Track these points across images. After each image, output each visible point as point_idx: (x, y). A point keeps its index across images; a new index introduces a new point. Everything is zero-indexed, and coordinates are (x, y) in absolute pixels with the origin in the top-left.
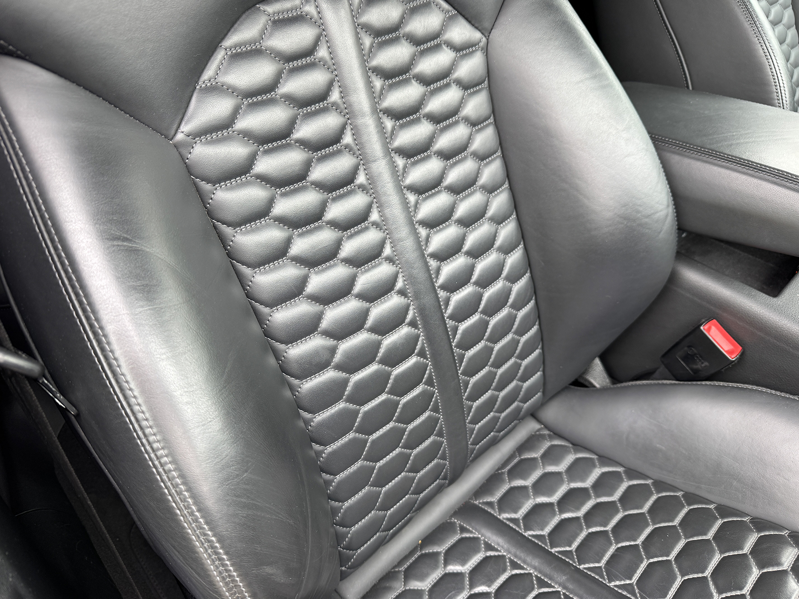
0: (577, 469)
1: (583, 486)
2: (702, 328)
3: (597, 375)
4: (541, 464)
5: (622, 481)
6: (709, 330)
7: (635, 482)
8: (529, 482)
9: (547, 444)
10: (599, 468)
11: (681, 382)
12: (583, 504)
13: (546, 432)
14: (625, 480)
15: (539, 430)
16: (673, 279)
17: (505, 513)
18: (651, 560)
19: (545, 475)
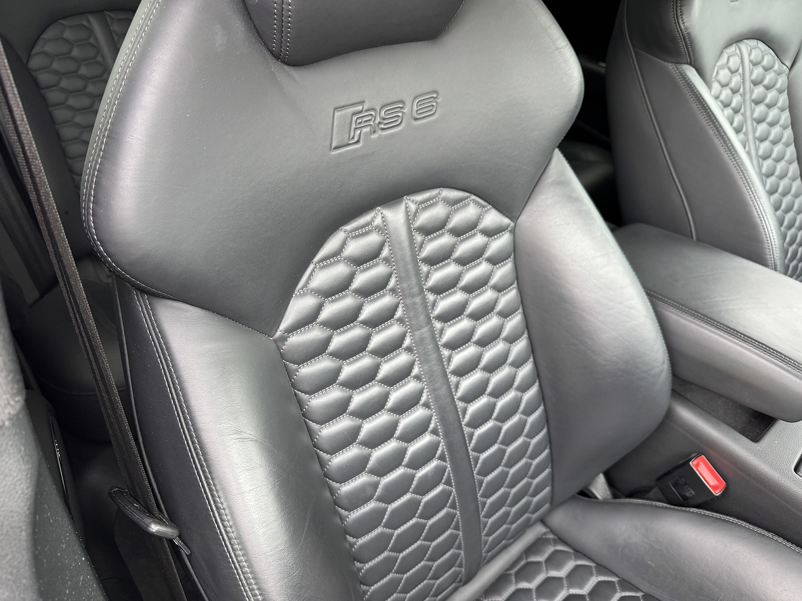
0: (576, 577)
1: (581, 593)
2: (691, 463)
3: (600, 488)
4: (544, 568)
5: (615, 591)
6: (697, 465)
7: (627, 594)
8: (533, 585)
9: (550, 549)
10: (596, 576)
11: (672, 507)
13: (551, 536)
14: (619, 591)
15: (545, 534)
16: (669, 415)
19: (548, 580)
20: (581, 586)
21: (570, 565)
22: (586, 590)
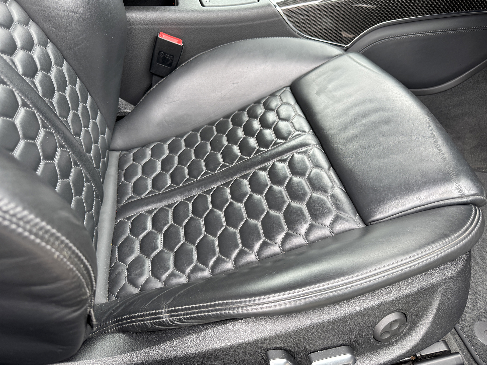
1: (165, 156)
2: (159, 37)
4: (138, 164)
5: (180, 141)
6: (162, 37)
8: (140, 174)
9: (131, 155)
10: (165, 144)
12: (173, 161)
14: (181, 139)
15: (120, 154)
17: (142, 194)
18: (221, 151)
19: (144, 166)
20: (163, 153)
21: (148, 151)
22: (167, 153)
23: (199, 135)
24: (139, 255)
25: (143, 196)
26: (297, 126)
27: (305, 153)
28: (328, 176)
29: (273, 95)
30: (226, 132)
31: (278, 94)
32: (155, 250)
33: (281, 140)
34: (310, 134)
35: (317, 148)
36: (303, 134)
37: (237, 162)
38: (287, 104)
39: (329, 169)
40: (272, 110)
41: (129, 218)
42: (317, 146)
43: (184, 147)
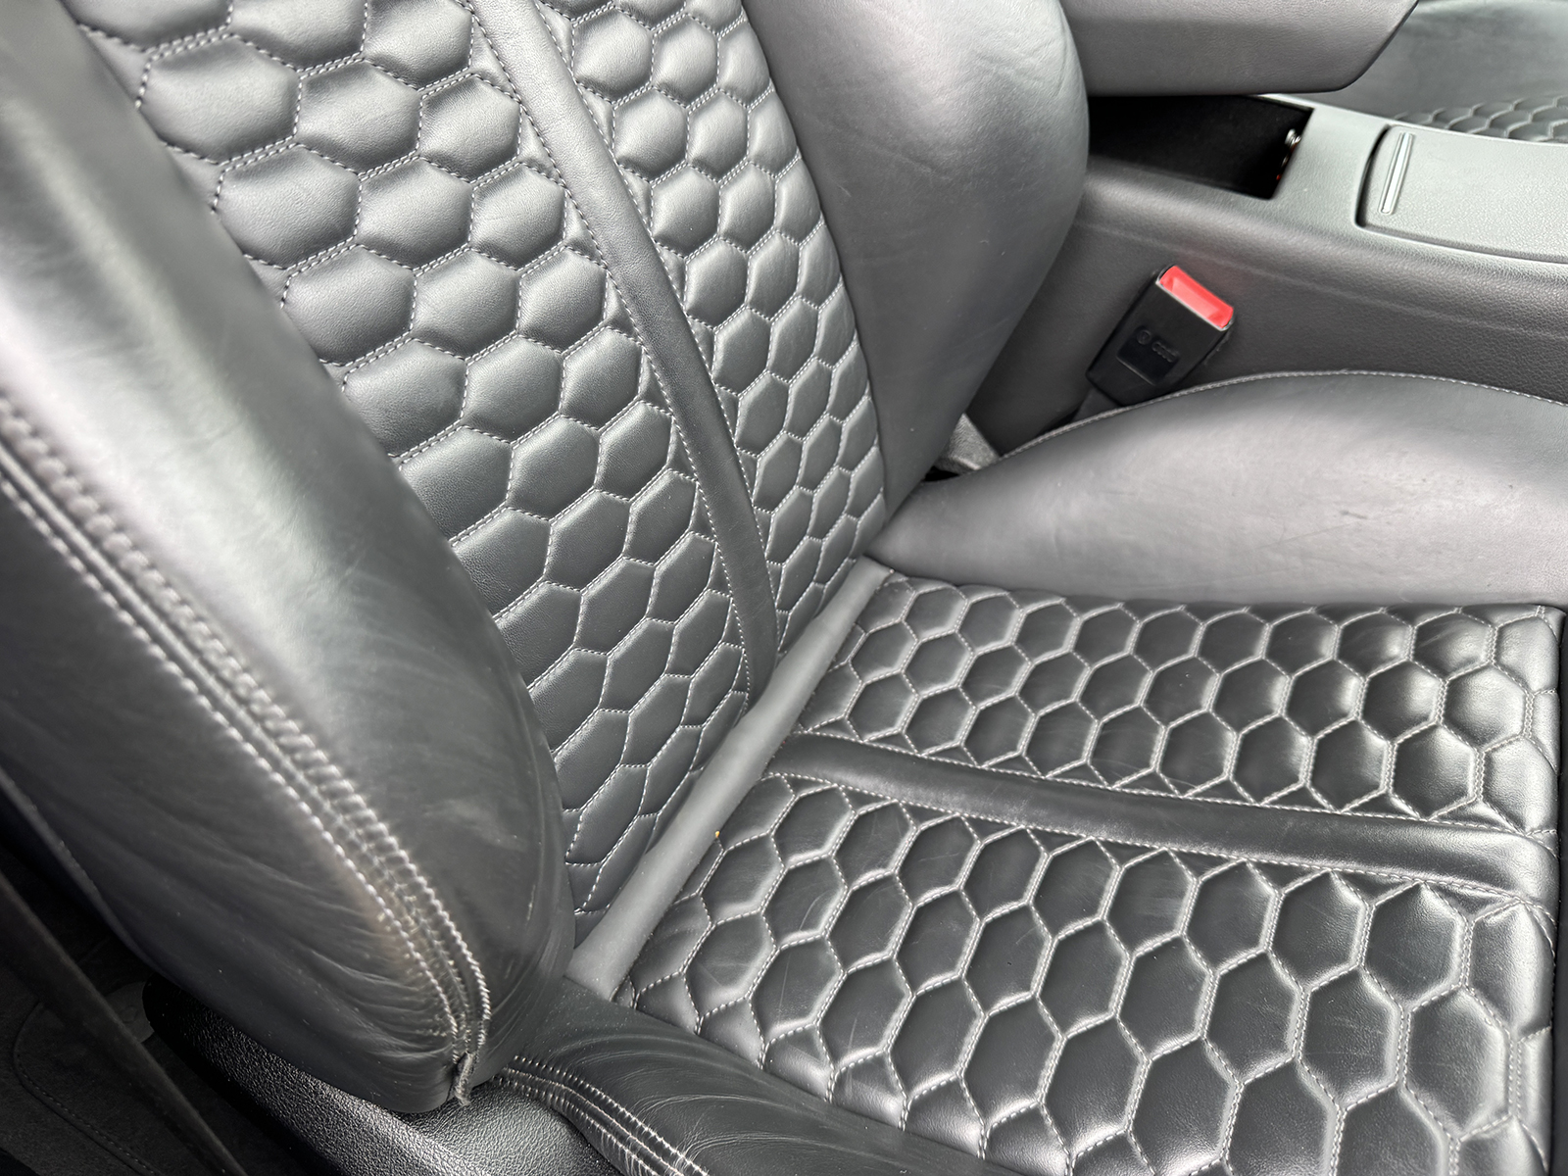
0: (978, 622)
1: (1000, 647)
2: (1158, 283)
3: (971, 448)
4: (911, 632)
5: (1070, 617)
6: (1170, 283)
7: (1093, 613)
8: (899, 667)
9: (911, 596)
10: (1021, 607)
11: (1136, 406)
12: (1011, 674)
13: (902, 579)
14: (1075, 615)
15: (886, 580)
17: (871, 731)
18: (1173, 725)
19: (924, 648)
20: (997, 635)
21: (961, 607)
22: (1009, 638)
23: (1138, 626)
24: (758, 914)
25: (869, 738)
26: (1503, 784)
27: (1469, 905)
28: (1508, 1056)
29: (1479, 612)
30: (1230, 664)
31: (1501, 619)
32: (806, 927)
33: (1407, 804)
34: (1534, 842)
35: (1530, 913)
36: (1504, 827)
37: (1204, 794)
38: (1516, 676)
39: (1530, 1029)
40: (1439, 668)
41: (797, 785)
42: (1537, 910)
43: (1068, 645)
